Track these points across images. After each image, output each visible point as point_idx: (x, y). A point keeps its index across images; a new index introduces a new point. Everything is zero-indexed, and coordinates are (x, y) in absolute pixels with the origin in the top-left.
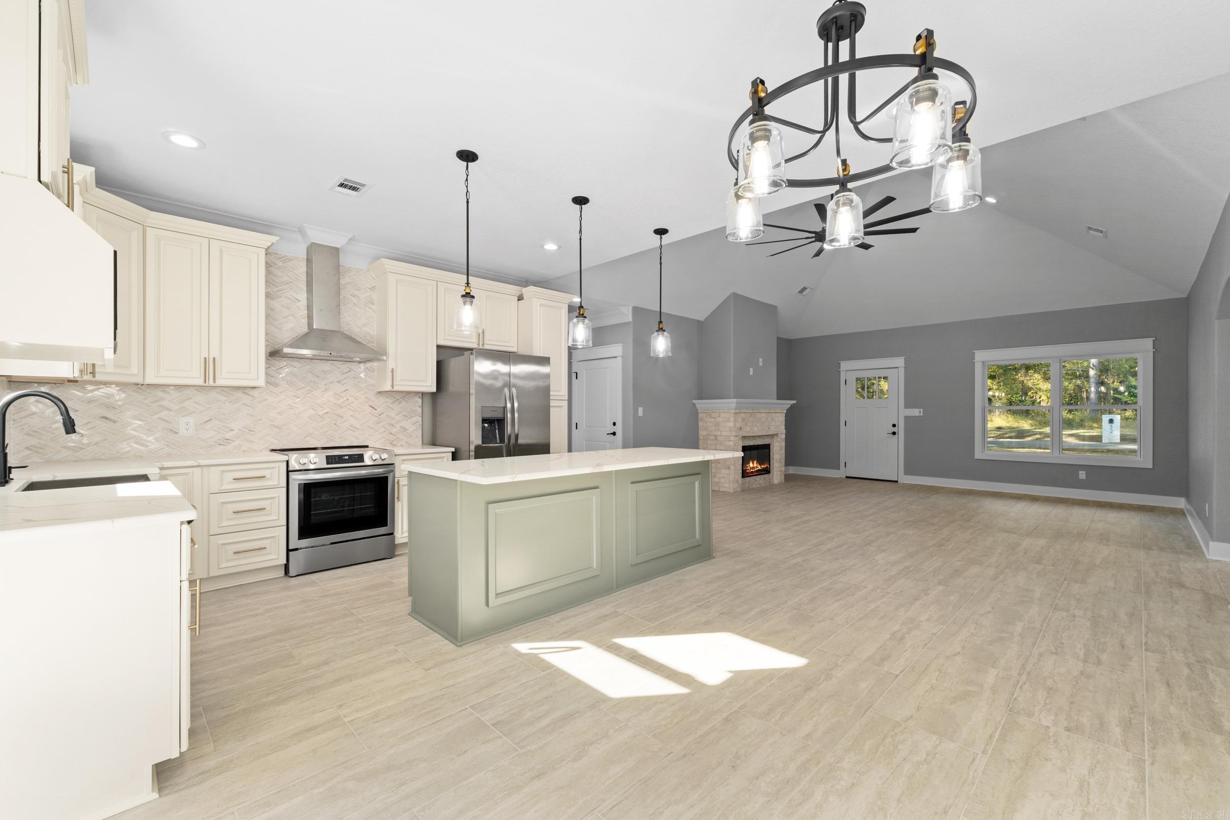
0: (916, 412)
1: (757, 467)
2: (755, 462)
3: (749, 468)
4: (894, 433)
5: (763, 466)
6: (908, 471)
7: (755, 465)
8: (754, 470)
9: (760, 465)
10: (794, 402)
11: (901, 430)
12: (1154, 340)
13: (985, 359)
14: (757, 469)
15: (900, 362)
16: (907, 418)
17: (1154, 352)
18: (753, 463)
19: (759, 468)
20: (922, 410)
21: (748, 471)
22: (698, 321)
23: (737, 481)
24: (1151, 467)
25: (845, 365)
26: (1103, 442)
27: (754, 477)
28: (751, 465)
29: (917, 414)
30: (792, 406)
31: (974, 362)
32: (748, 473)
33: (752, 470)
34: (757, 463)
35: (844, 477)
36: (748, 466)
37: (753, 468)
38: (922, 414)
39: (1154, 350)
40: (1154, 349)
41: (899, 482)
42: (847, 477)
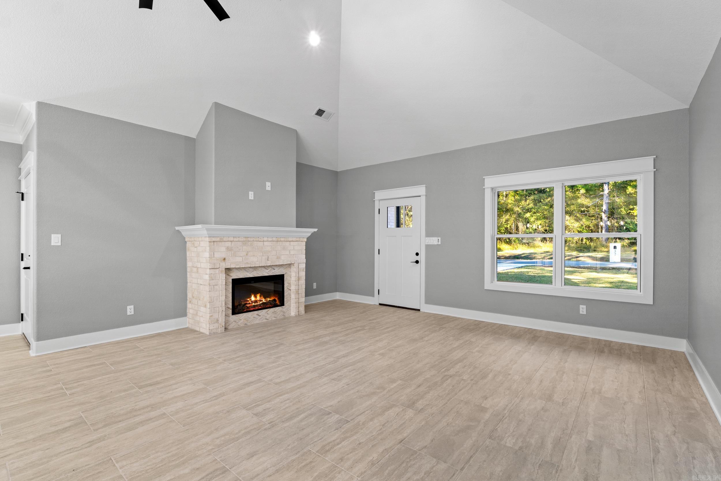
0: (434, 241)
1: (260, 301)
2: (258, 296)
3: (250, 302)
4: (417, 262)
5: (269, 299)
6: (429, 301)
7: (258, 298)
8: (256, 304)
9: (265, 298)
10: (316, 230)
11: (422, 258)
12: (654, 159)
13: (493, 186)
14: (261, 302)
15: (421, 190)
16: (428, 247)
17: (654, 172)
18: (256, 297)
19: (264, 301)
20: (440, 238)
21: (248, 305)
22: (187, 139)
23: (218, 320)
24: (652, 303)
25: (379, 195)
26: (610, 261)
27: (256, 312)
28: (253, 298)
29: (436, 243)
30: (313, 234)
31: (484, 189)
32: (248, 308)
33: (253, 304)
34: (260, 296)
35: (378, 304)
36: (248, 300)
37: (256, 301)
38: (440, 243)
39: (655, 170)
40: (654, 168)
41: (420, 311)
42: (380, 304)
